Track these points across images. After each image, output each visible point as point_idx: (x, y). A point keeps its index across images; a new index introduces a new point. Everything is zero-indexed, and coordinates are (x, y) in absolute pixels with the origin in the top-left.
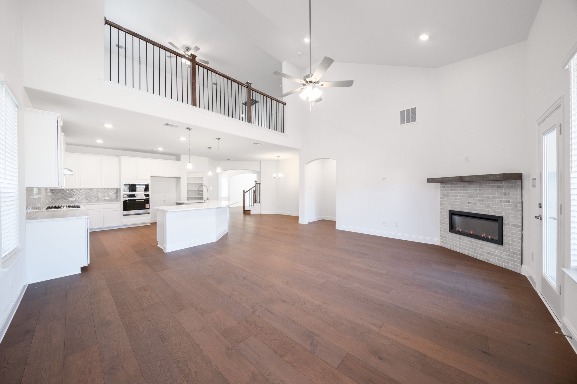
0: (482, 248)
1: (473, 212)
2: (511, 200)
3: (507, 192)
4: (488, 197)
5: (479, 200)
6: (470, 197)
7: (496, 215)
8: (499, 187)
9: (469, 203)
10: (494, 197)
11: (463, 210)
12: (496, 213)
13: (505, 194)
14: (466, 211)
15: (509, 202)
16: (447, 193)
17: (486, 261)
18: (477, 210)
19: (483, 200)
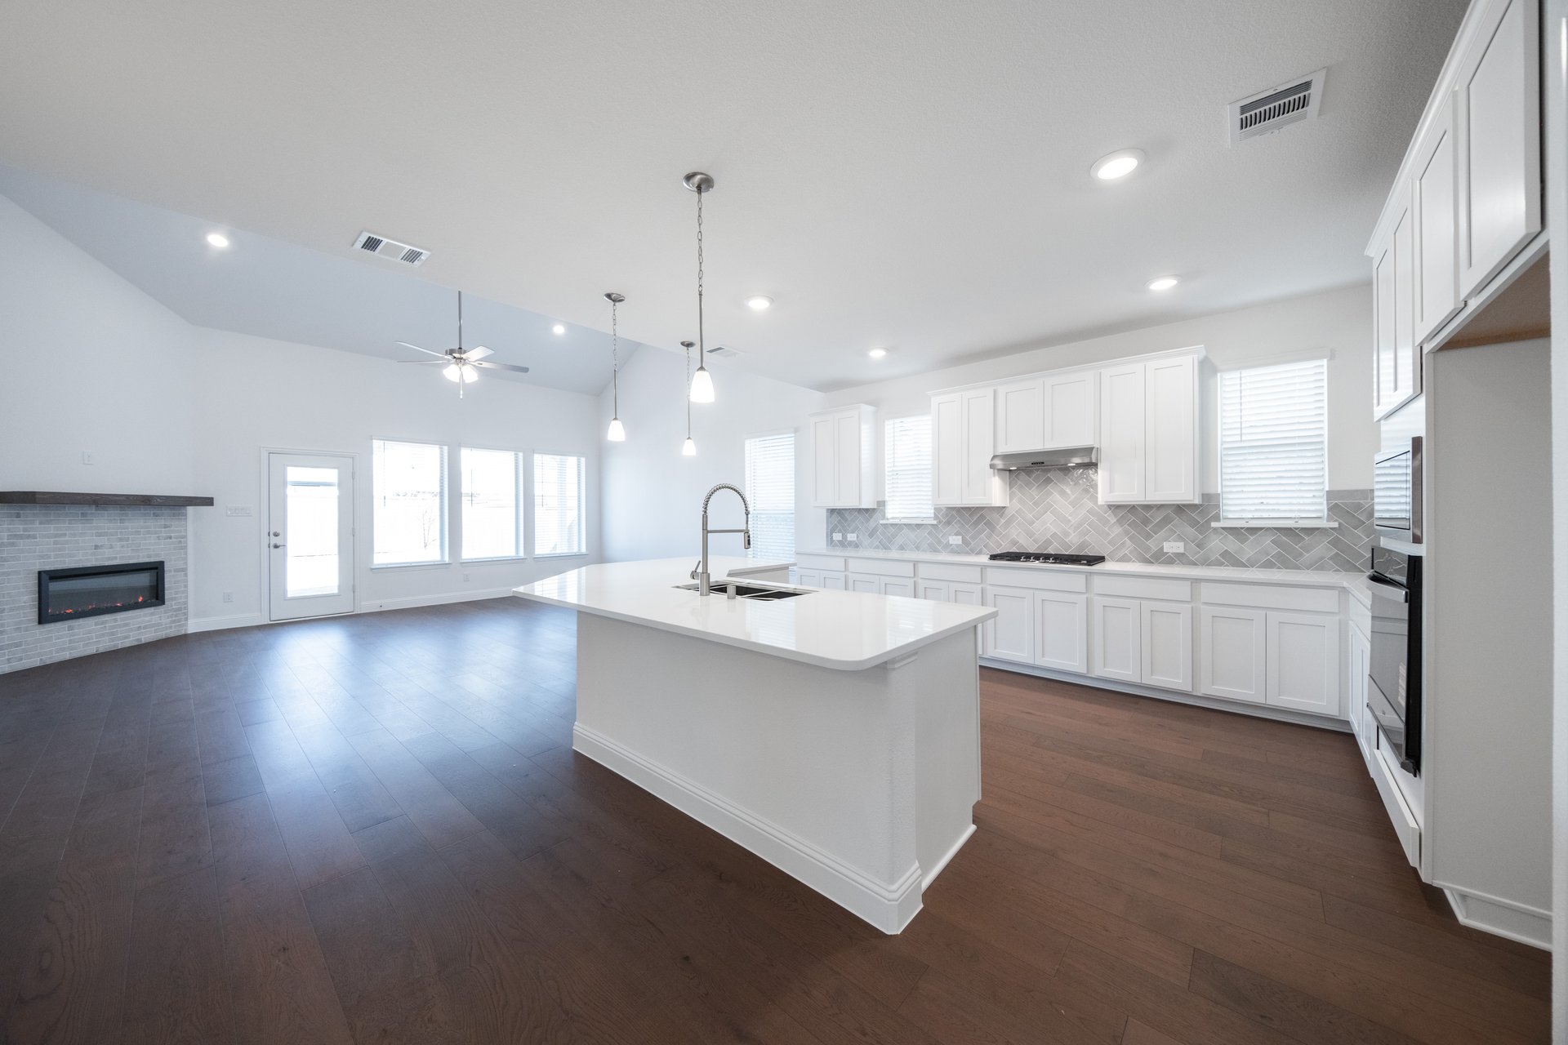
0: (127, 625)
1: (107, 564)
2: (172, 535)
3: (168, 523)
4: (138, 533)
5: (120, 540)
6: (100, 535)
7: (152, 560)
8: (156, 515)
9: (96, 547)
10: (149, 532)
11: (80, 565)
12: (150, 557)
13: (166, 526)
14: (89, 564)
15: (170, 538)
16: (25, 530)
17: (136, 643)
18: (116, 558)
19: (127, 540)
